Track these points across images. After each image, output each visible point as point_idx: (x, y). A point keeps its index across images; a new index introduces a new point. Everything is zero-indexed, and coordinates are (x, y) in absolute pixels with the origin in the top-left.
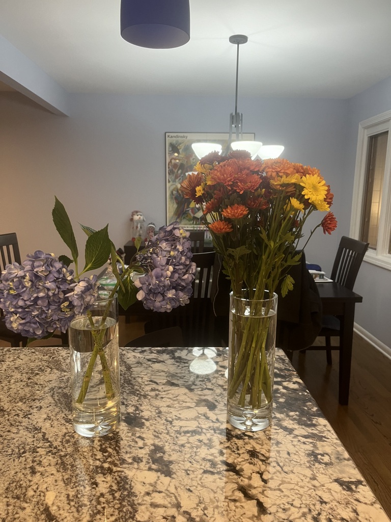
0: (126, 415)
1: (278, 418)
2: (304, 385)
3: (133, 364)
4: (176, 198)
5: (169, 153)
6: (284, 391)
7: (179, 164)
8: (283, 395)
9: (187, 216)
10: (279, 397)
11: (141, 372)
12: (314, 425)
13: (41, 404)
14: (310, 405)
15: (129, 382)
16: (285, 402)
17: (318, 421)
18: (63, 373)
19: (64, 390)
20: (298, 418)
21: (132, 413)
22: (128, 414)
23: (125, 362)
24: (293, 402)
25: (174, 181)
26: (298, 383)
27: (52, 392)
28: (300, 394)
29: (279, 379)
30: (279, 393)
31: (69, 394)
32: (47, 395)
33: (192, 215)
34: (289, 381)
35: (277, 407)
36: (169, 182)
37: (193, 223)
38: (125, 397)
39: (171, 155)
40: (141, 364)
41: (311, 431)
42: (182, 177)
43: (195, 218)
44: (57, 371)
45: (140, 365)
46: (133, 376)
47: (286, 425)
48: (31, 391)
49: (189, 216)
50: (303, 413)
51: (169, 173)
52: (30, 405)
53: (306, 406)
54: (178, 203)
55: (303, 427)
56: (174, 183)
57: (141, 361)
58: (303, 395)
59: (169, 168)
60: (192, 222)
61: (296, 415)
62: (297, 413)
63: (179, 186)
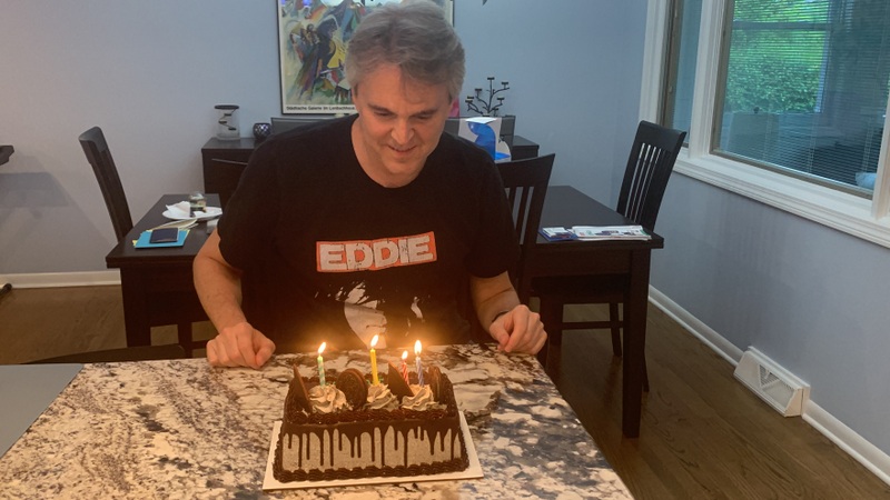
0: (238, 491)
1: (528, 475)
2: (570, 410)
3: (241, 390)
4: (298, 49)
6: (536, 423)
8: (534, 430)
9: (323, 86)
10: (527, 435)
11: (259, 404)
12: (593, 483)
13: (60, 481)
14: (583, 446)
15: (236, 426)
16: (539, 444)
17: (600, 474)
18: (98, 414)
19: (105, 450)
20: (563, 472)
21: (248, 485)
22: (241, 487)
23: (225, 387)
24: (554, 443)
25: (296, 13)
26: (561, 407)
27: (81, 455)
28: (565, 426)
29: (524, 402)
30: (527, 428)
31: (116, 456)
32: (71, 461)
33: (334, 84)
34: (543, 404)
35: (524, 454)
36: (284, 15)
37: (337, 99)
38: (232, 456)
40: (257, 388)
41: (589, 494)
43: (339, 90)
44: (87, 413)
45: (254, 390)
46: (242, 412)
47: (543, 486)
48: (35, 456)
49: (327, 85)
50: (572, 462)
52: (38, 484)
53: (577, 449)
54: (304, 59)
55: (574, 487)
56: (295, 18)
57: (256, 383)
58: (569, 428)
60: (334, 98)
61: (560, 466)
62: (562, 463)
63: (305, 24)
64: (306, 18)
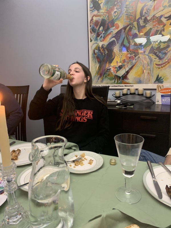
4: (98, 58)
5: (90, 10)
7: (100, 21)
9: (109, 75)
25: (96, 39)
33: (114, 74)
36: (91, 41)
37: (115, 81)
39: (92, 12)
42: (104, 34)
43: (117, 77)
51: (90, 31)
54: (100, 62)
56: (95, 42)
59: (90, 26)
60: (113, 81)
63: (101, 44)
64: (101, 41)
